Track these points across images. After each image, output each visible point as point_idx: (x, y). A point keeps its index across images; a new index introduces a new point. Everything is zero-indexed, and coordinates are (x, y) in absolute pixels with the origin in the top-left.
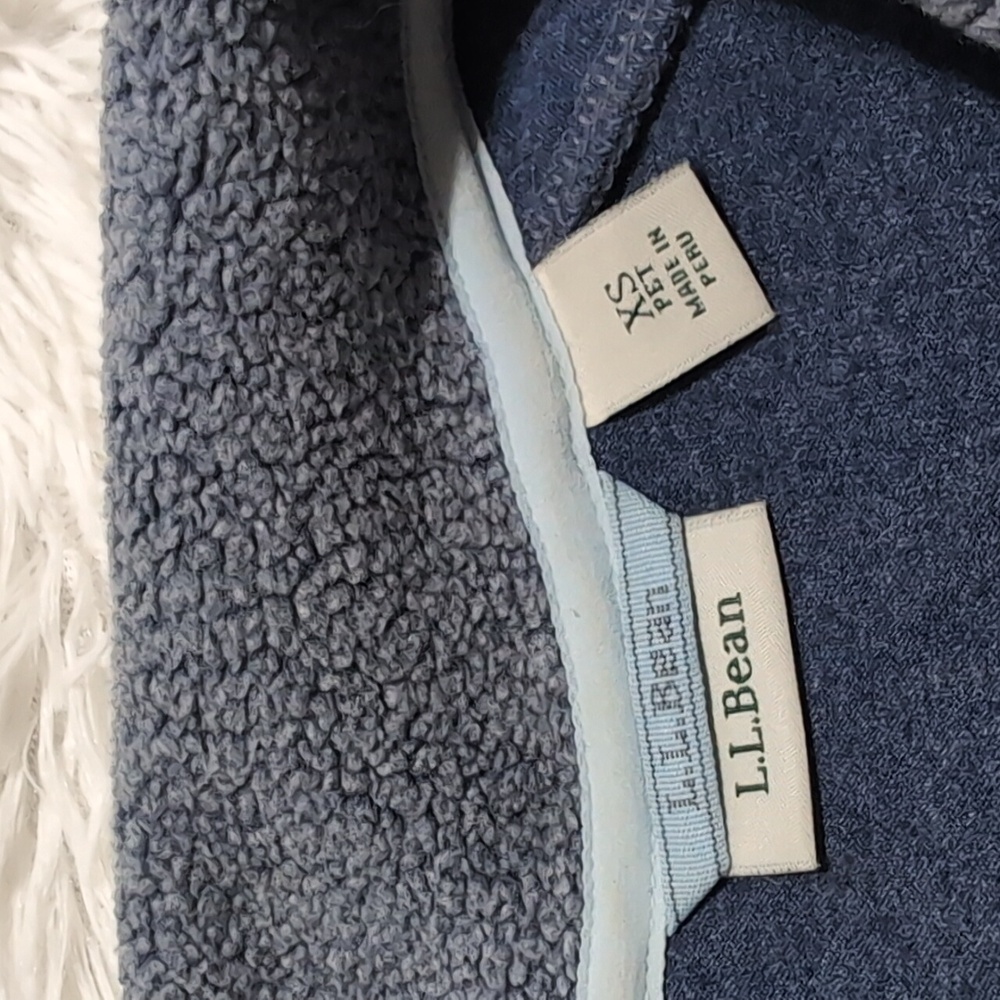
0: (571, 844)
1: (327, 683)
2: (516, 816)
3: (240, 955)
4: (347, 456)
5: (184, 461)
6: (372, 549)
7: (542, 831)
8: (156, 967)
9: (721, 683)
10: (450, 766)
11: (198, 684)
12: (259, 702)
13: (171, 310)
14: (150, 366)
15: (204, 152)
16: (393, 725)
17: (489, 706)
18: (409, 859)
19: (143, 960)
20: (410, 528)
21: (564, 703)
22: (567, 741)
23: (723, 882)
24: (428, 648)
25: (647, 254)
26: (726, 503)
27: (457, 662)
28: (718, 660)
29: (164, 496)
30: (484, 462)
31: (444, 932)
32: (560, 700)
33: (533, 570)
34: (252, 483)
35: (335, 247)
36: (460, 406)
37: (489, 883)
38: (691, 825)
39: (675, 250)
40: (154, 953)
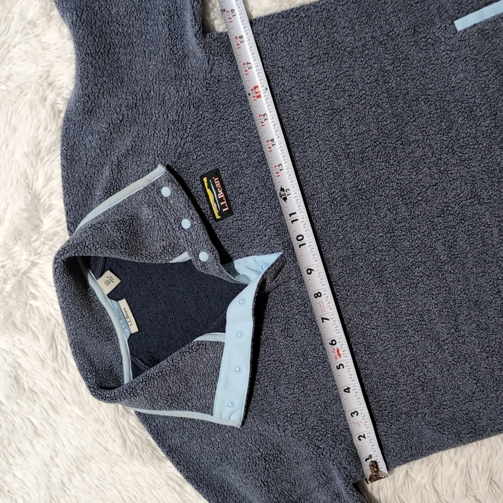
0: (116, 335)
1: (88, 327)
2: (110, 334)
3: (86, 355)
4: (84, 306)
5: (70, 311)
6: (89, 313)
7: (113, 334)
8: (78, 358)
9: (126, 316)
10: (102, 331)
11: (76, 330)
12: (82, 331)
13: (65, 299)
14: (64, 304)
15: (65, 285)
16: (95, 329)
17: (104, 324)
18: (100, 341)
19: (76, 358)
20: (92, 310)
21: (111, 322)
22: (113, 325)
23: (131, 334)
24: (97, 320)
25: (107, 279)
26: (122, 299)
27: (100, 321)
28: (125, 314)
29: (68, 314)
30: (97, 301)
31: (106, 347)
32: (111, 321)
33: (105, 309)
34: (76, 311)
35: (78, 288)
36: (93, 296)
37: (109, 341)
38: (126, 330)
39: (110, 278)
40: (77, 357)
